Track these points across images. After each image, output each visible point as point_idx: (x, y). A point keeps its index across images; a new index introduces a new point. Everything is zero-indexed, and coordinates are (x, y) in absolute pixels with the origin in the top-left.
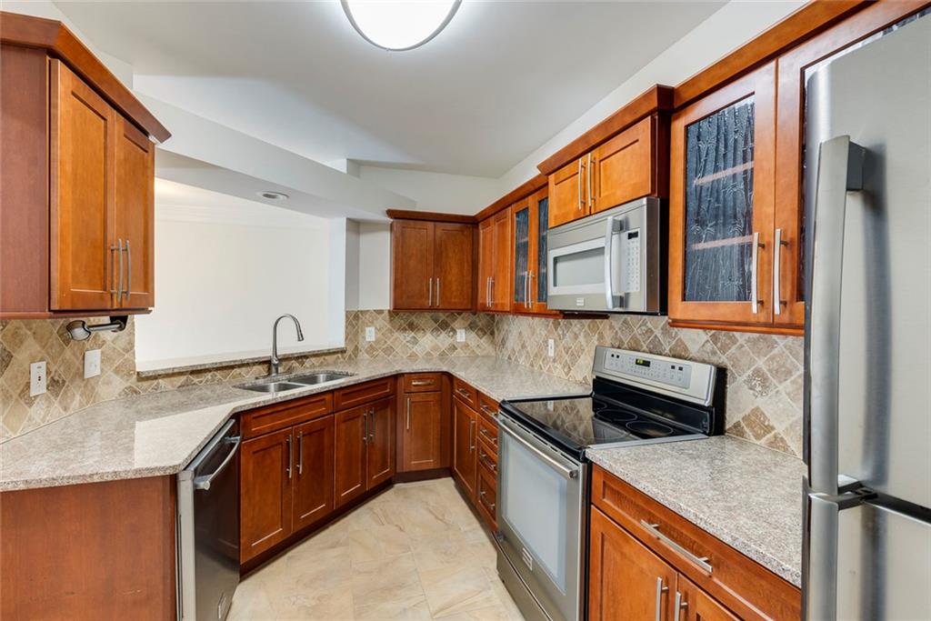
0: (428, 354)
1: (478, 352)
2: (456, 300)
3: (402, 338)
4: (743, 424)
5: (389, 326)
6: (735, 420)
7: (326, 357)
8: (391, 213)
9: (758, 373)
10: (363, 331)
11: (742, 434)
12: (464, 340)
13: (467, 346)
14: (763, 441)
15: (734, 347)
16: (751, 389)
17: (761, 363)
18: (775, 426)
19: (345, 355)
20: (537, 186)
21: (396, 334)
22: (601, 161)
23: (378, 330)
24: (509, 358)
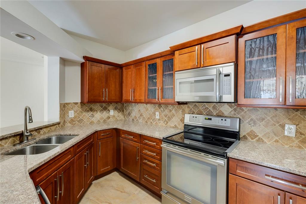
0: (99, 121)
1: (118, 118)
2: (114, 98)
3: (87, 115)
4: (247, 135)
5: (80, 110)
6: (244, 134)
7: (51, 128)
8: (85, 58)
9: (252, 120)
10: (68, 113)
11: (246, 138)
12: (113, 114)
13: (114, 116)
14: (254, 140)
15: (243, 112)
16: (249, 125)
17: (253, 117)
18: (259, 135)
19: (60, 125)
20: (163, 55)
21: (84, 113)
22: (206, 48)
23: (75, 112)
24: (133, 120)
